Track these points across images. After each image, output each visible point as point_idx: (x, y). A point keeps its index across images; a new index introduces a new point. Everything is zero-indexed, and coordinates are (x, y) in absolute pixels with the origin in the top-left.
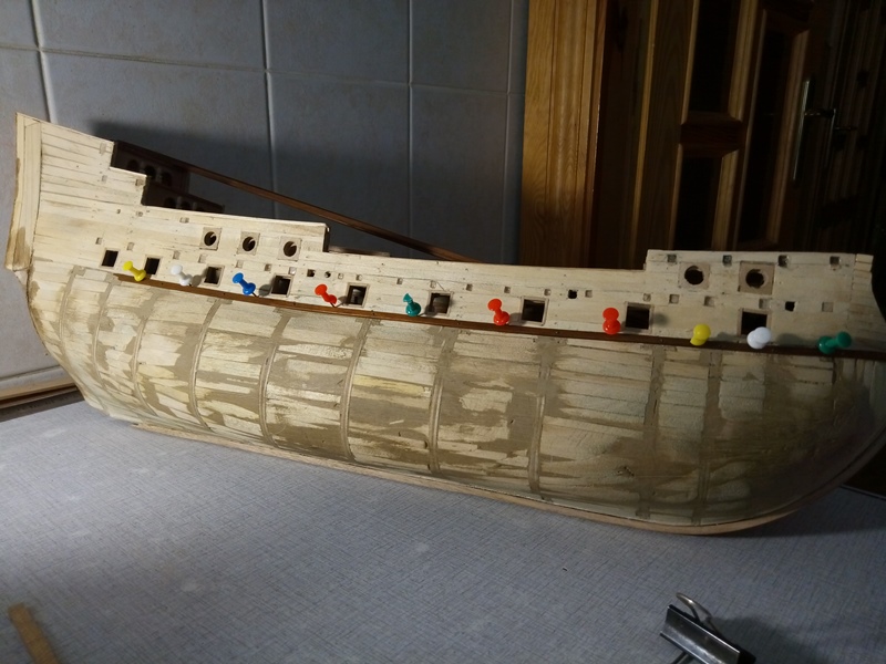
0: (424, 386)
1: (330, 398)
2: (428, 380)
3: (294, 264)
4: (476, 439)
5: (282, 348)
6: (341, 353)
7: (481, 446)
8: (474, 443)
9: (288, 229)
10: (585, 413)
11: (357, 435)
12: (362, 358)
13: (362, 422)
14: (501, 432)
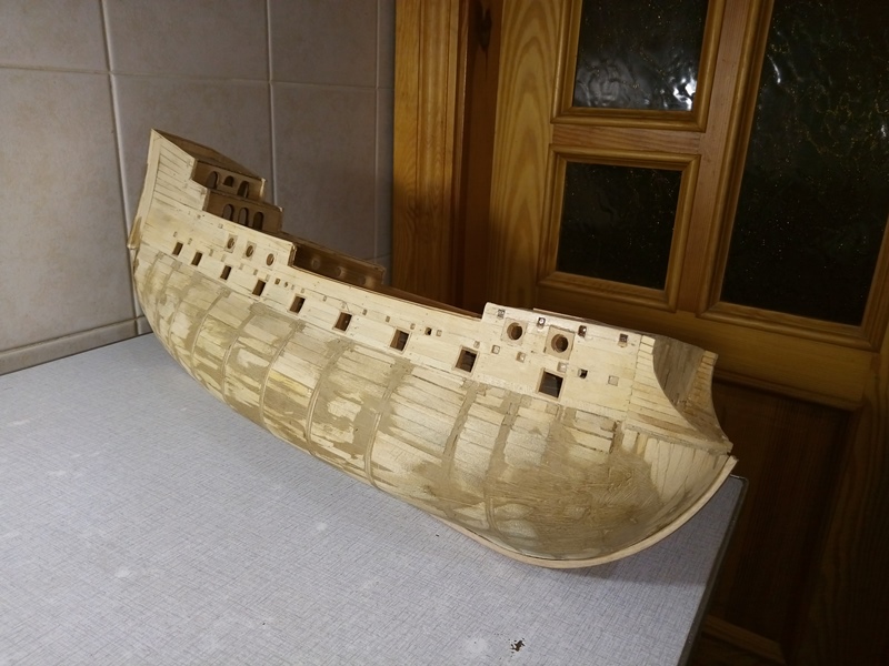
0: (309, 388)
1: (256, 384)
2: (312, 383)
3: (270, 273)
4: (333, 438)
5: (240, 339)
6: (270, 350)
7: (336, 445)
8: (330, 441)
9: (272, 244)
10: (405, 435)
12: (280, 357)
13: (270, 407)
14: (348, 437)
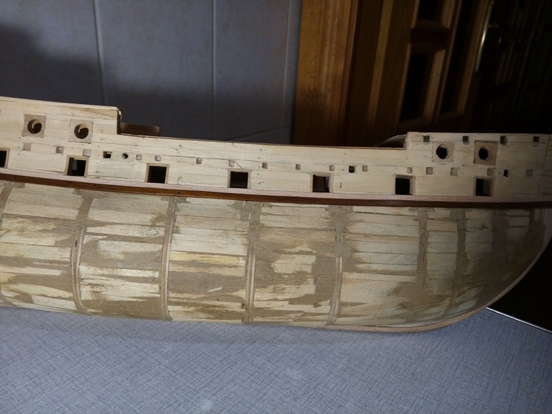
0: (238, 256)
2: (242, 251)
3: (87, 146)
4: (287, 296)
5: (90, 230)
6: (153, 232)
7: (292, 301)
8: (286, 300)
9: (77, 113)
10: (375, 267)
11: (178, 304)
12: (176, 235)
